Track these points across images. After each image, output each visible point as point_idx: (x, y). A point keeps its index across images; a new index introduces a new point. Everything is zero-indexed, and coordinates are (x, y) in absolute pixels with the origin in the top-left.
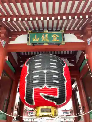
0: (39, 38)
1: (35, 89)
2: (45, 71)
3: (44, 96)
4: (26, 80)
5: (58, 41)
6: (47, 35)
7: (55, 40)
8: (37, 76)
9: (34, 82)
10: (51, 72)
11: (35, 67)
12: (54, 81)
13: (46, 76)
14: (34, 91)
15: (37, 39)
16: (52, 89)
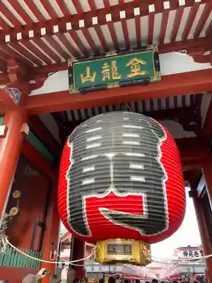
0: (95, 74)
1: (87, 199)
2: (110, 155)
3: (111, 215)
4: (68, 179)
5: (143, 73)
6: (114, 63)
7: (136, 73)
8: (92, 169)
9: (86, 182)
10: (125, 156)
11: (88, 147)
12: (134, 178)
13: (112, 167)
14: (84, 203)
15: (91, 75)
16: (129, 197)
